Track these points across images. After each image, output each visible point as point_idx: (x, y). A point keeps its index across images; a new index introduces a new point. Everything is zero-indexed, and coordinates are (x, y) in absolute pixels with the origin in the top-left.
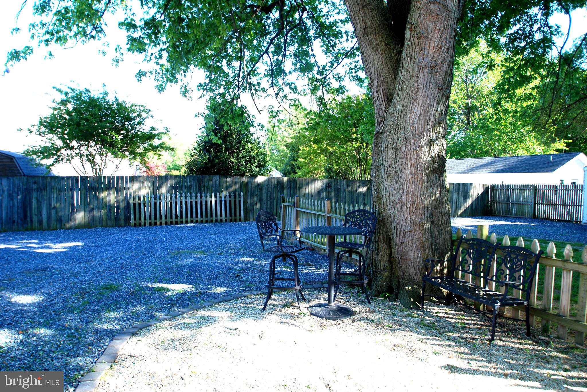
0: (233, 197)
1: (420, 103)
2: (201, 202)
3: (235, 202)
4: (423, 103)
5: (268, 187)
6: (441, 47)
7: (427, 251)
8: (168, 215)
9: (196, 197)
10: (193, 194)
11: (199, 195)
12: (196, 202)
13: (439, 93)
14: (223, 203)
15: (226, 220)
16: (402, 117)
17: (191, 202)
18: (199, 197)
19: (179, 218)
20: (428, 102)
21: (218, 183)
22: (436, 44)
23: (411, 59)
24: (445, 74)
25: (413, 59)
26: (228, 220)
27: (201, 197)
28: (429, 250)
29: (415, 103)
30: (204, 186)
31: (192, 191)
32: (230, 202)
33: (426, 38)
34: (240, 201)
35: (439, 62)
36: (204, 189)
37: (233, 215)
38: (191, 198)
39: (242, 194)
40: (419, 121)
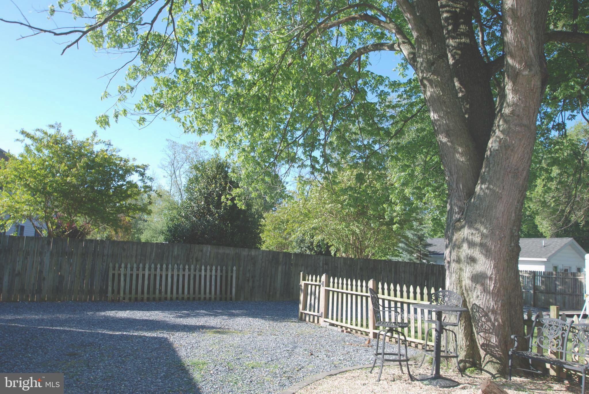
0: (224, 272)
1: (505, 201)
2: (189, 275)
3: (227, 277)
4: (507, 201)
5: (262, 262)
6: (522, 159)
7: (507, 329)
8: (151, 289)
9: (184, 270)
10: (181, 266)
11: (187, 267)
12: (184, 276)
13: (519, 194)
14: (213, 277)
15: (215, 298)
16: (488, 211)
17: (178, 275)
18: (187, 270)
19: (163, 294)
20: (511, 201)
21: (208, 255)
22: (519, 156)
23: (498, 165)
24: (525, 179)
25: (500, 165)
26: (218, 299)
27: (189, 270)
28: (508, 328)
29: (500, 201)
30: (193, 257)
31: (179, 262)
32: (221, 276)
33: (512, 150)
34: (232, 277)
35: (520, 169)
36: (193, 261)
37: (224, 293)
38: (178, 271)
39: (235, 268)
40: (503, 215)
